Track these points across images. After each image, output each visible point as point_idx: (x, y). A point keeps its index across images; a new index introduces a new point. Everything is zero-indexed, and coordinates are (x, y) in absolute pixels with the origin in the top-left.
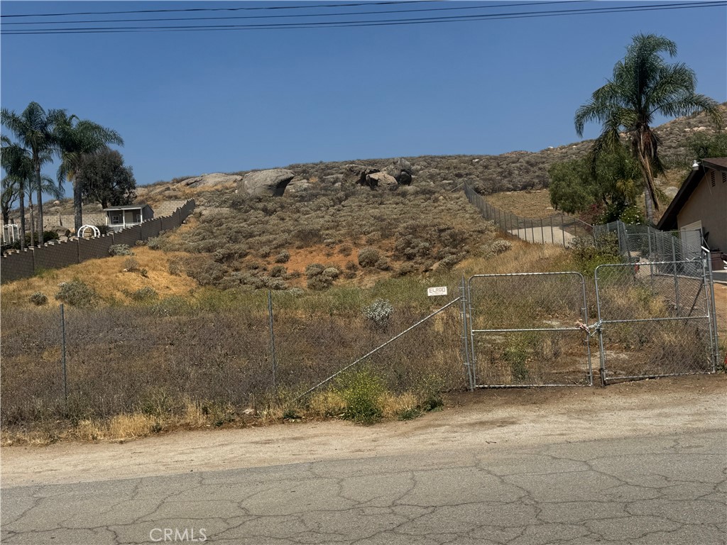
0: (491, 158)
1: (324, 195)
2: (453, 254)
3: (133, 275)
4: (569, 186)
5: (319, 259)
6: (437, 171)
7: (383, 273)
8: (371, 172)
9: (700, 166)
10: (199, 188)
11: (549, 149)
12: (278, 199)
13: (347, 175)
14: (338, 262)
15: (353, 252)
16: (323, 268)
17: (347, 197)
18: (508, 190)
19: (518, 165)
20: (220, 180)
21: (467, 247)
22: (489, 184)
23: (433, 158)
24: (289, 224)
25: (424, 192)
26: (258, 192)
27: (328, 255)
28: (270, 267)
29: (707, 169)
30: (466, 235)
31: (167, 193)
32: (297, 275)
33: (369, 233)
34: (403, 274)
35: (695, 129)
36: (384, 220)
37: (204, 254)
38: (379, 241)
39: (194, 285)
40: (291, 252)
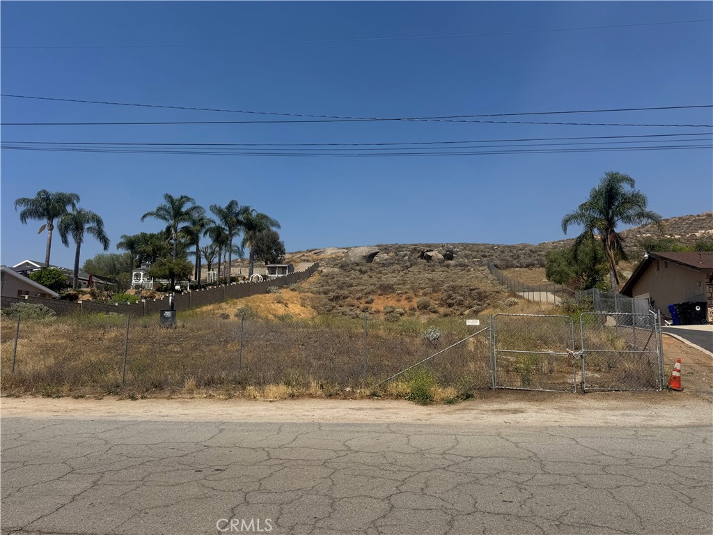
0: (506, 246)
1: (397, 264)
2: (478, 305)
3: (280, 305)
4: (559, 266)
5: (392, 303)
6: (470, 252)
7: (432, 314)
8: (428, 251)
9: (649, 257)
10: (322, 256)
11: (544, 243)
12: (369, 264)
13: (412, 252)
14: (403, 305)
15: (414, 300)
16: (394, 309)
17: (411, 266)
18: (517, 267)
19: (524, 251)
20: (333, 251)
21: (488, 301)
22: (504, 263)
23: (467, 245)
24: (375, 280)
25: (461, 265)
26: (357, 260)
27: (398, 301)
28: (361, 306)
29: (654, 259)
30: (488, 294)
31: (303, 258)
32: (378, 312)
33: (424, 288)
34: (446, 315)
35: (644, 235)
36: (434, 281)
37: (322, 295)
38: (430, 294)
39: (315, 314)
40: (375, 297)
